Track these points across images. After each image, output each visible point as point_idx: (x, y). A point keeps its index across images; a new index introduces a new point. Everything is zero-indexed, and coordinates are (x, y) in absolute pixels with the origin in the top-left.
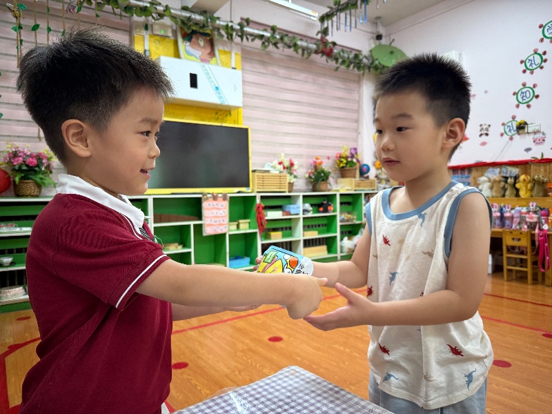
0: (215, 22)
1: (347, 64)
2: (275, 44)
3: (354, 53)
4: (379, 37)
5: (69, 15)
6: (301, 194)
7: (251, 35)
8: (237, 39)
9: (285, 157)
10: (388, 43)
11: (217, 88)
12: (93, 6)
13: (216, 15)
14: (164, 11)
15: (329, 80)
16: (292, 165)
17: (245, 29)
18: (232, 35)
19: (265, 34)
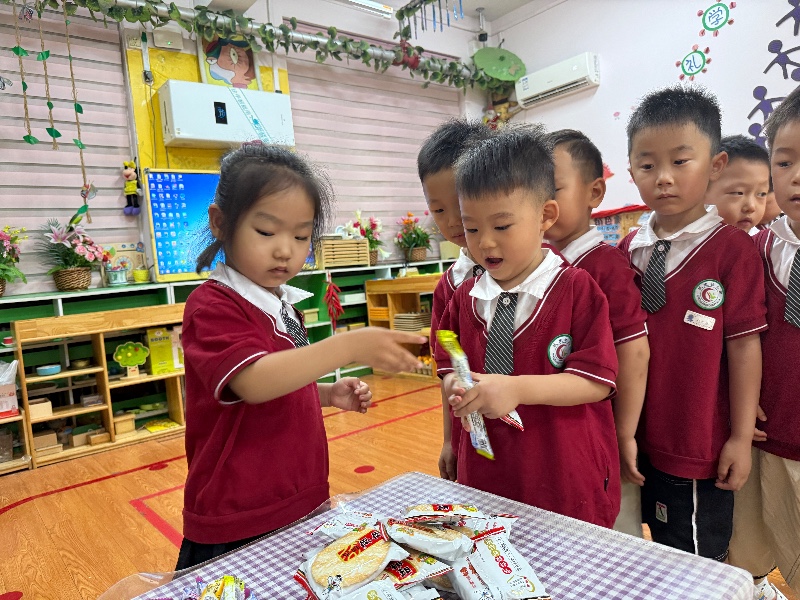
0: (246, 25)
1: (440, 77)
2: (336, 54)
3: (449, 61)
4: (483, 37)
5: (24, 24)
6: (390, 267)
7: (300, 42)
8: (281, 50)
9: (362, 215)
10: (497, 45)
11: (256, 122)
12: (60, 9)
13: (245, 16)
14: (169, 12)
15: (418, 103)
16: (374, 226)
17: (290, 34)
18: (272, 44)
19: (320, 40)
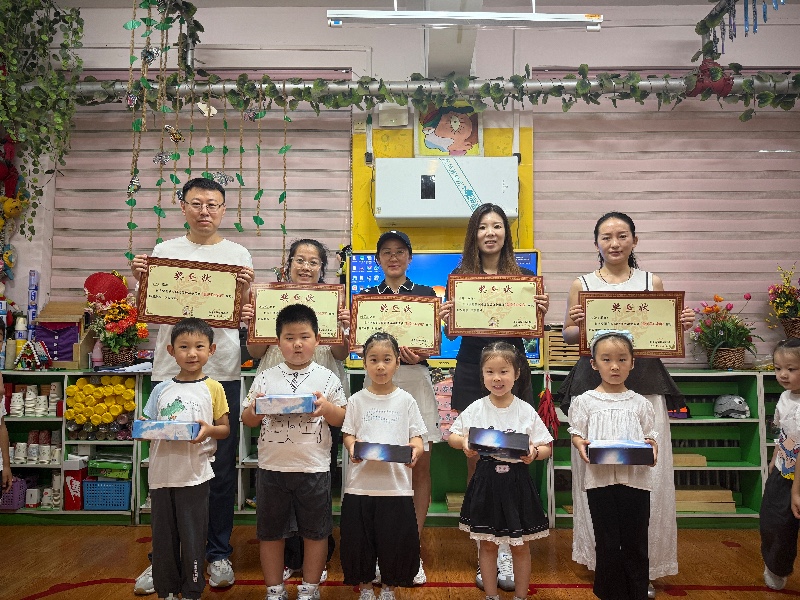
0: (466, 85)
1: (772, 99)
11: (469, 193)
17: (524, 85)
19: (565, 84)
